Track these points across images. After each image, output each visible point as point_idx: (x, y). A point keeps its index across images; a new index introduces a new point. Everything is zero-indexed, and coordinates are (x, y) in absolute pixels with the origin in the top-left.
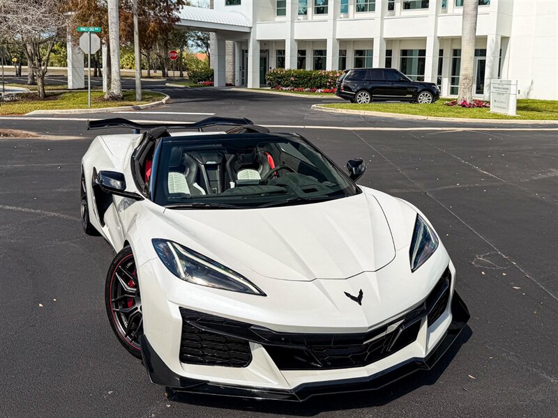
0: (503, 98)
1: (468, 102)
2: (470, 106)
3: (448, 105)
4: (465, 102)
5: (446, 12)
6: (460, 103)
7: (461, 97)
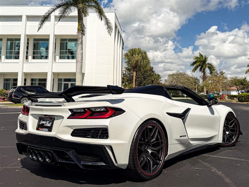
5: (56, 61)
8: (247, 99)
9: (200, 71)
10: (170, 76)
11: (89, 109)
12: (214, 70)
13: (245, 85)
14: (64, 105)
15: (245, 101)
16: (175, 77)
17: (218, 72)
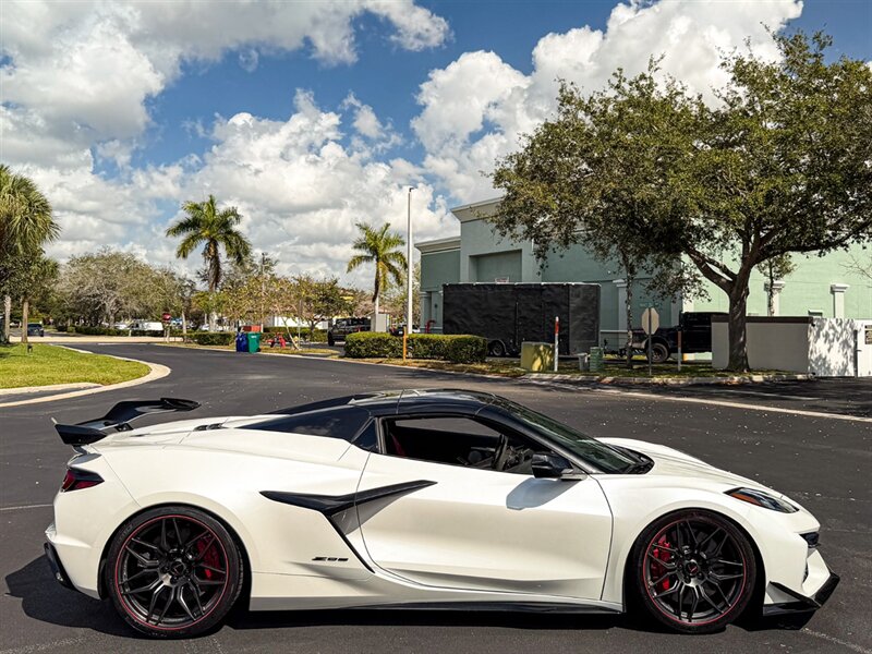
8: (373, 349)
9: (204, 254)
10: (74, 262)
12: (247, 252)
13: (332, 301)
15: (367, 357)
16: (93, 267)
17: (257, 261)
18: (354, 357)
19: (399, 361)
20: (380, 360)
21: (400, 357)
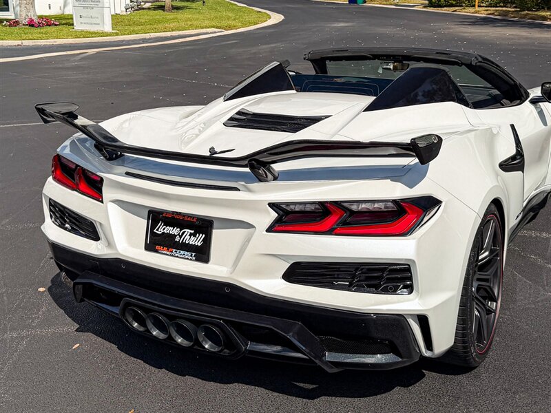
0: (93, 12)
1: (36, 20)
2: (39, 25)
3: (10, 25)
4: (31, 20)
6: (26, 22)
7: (24, 15)
11: (337, 204)
14: (249, 190)
15: (446, 6)
18: (435, 7)
19: (472, 10)
20: (456, 8)
21: (474, 6)
